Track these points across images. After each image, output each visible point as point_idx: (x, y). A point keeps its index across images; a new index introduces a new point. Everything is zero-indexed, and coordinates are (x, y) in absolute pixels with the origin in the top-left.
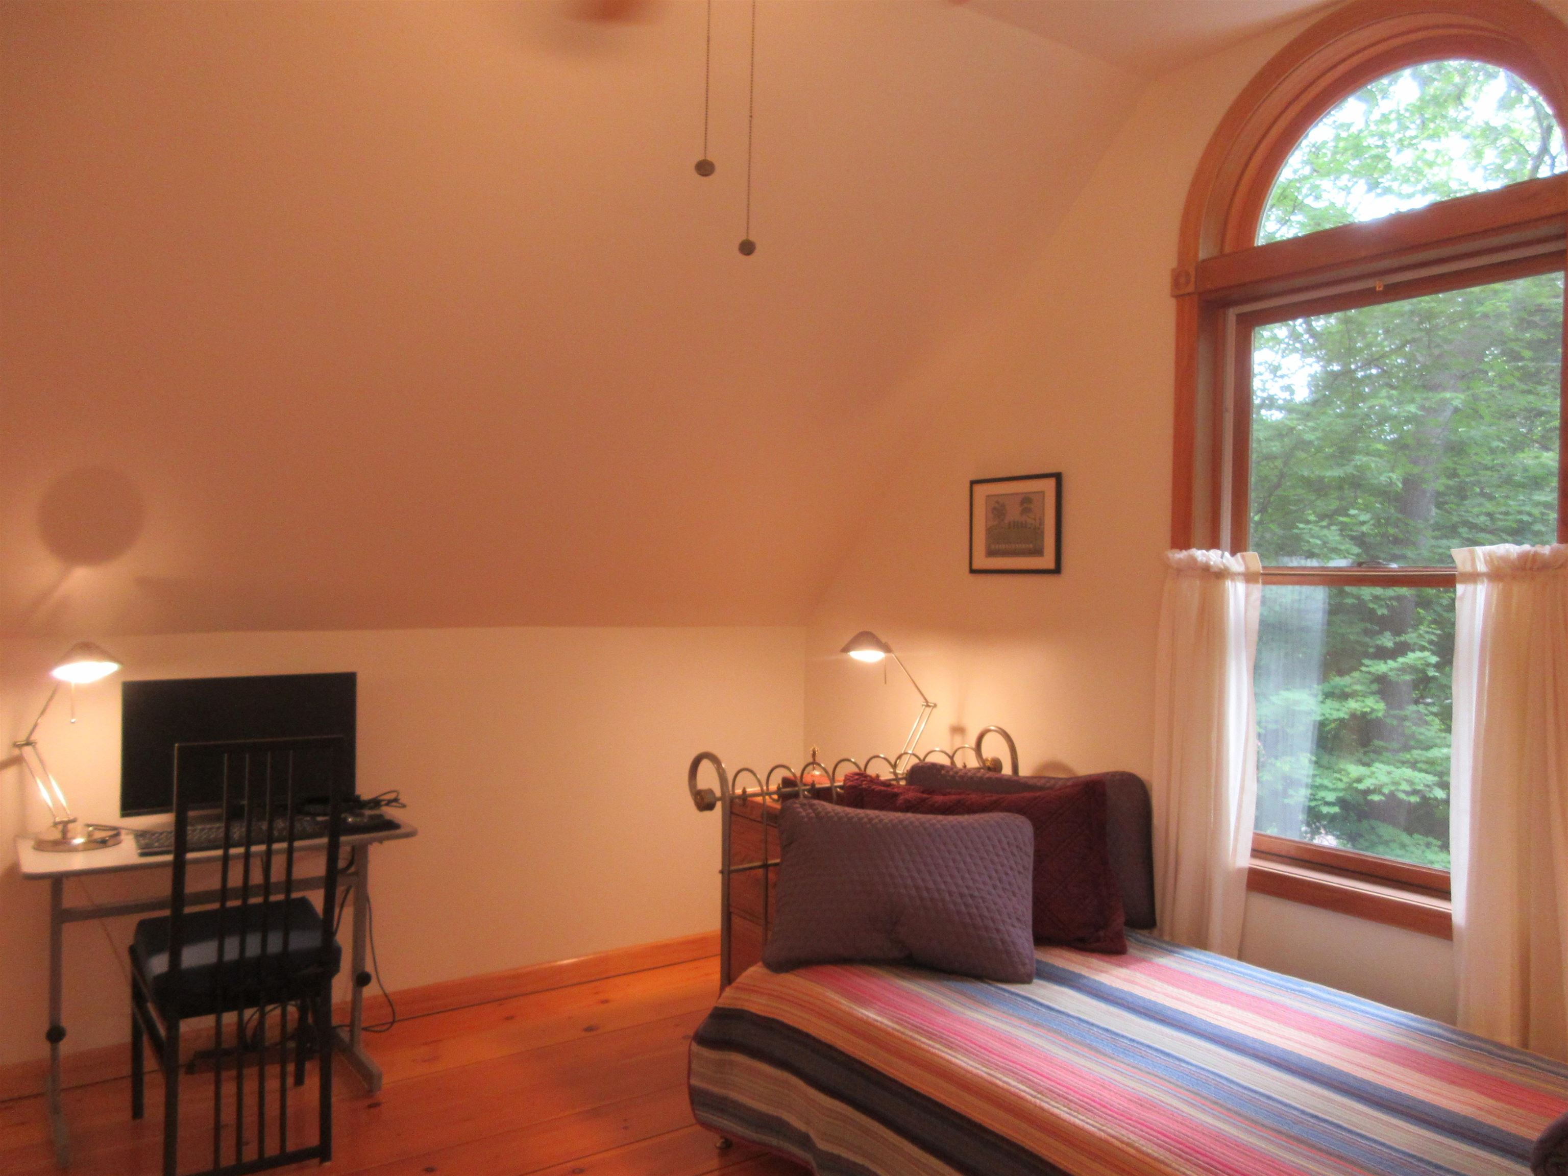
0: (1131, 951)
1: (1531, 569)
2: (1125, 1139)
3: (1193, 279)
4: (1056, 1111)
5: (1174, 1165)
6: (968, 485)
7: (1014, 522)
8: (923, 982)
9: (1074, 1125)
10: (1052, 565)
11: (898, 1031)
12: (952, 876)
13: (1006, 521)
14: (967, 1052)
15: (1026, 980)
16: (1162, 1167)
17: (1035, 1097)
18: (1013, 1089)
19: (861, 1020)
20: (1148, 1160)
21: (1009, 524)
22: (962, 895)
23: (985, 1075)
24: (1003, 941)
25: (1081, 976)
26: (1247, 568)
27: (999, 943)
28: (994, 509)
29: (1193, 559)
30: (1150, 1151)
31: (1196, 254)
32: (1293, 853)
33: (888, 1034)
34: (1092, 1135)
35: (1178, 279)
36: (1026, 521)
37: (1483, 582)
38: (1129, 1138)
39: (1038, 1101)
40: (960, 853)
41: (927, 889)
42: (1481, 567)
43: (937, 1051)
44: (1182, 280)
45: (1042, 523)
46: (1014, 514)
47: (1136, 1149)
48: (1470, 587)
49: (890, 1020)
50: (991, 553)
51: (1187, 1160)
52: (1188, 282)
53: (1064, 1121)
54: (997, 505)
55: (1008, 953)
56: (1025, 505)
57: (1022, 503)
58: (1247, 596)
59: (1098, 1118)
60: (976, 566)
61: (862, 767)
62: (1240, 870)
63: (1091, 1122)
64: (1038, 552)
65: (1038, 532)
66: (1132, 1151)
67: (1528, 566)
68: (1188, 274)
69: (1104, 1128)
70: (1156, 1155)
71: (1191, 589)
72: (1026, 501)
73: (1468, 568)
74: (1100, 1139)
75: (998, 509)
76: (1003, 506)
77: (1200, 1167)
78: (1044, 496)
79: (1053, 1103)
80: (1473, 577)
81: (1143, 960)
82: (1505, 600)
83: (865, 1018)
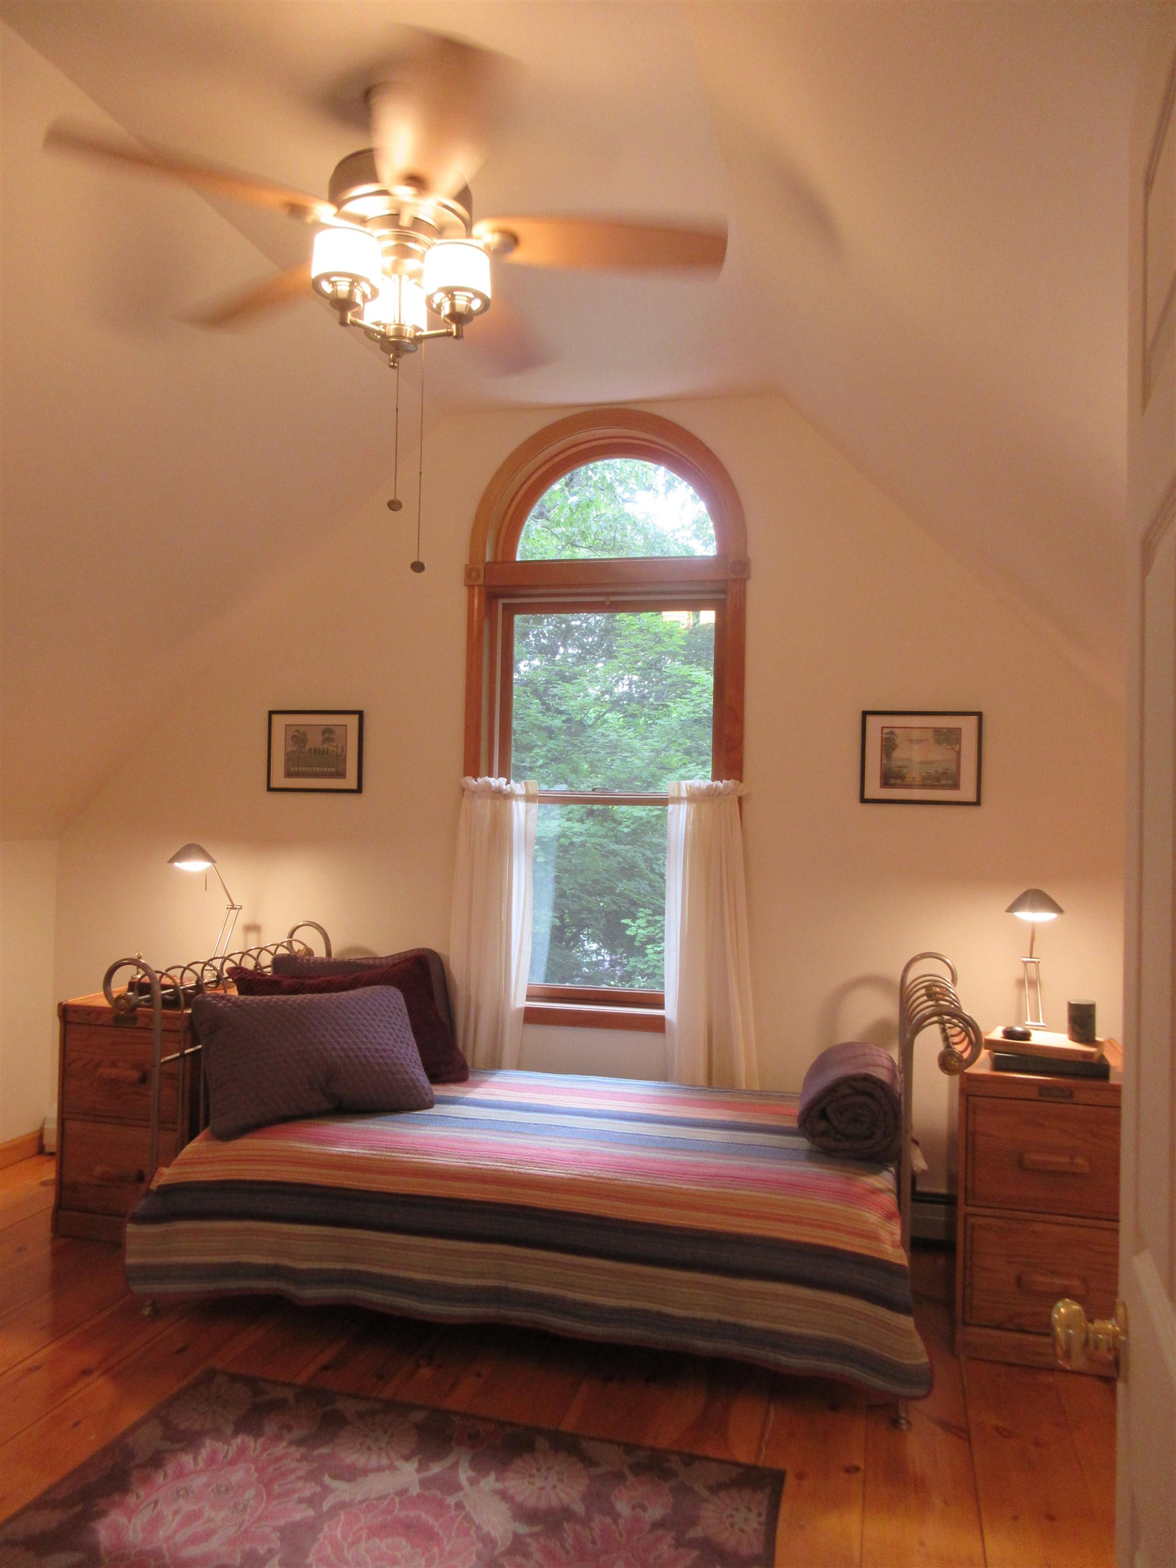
0: (471, 1078)
1: (712, 795)
2: (585, 1174)
3: (482, 575)
4: (531, 1172)
5: (623, 1179)
6: (266, 715)
7: (315, 749)
8: (361, 1121)
9: (548, 1176)
10: (354, 786)
11: (376, 1155)
12: (366, 1037)
13: (307, 748)
14: (442, 1154)
15: (429, 1105)
16: (616, 1182)
17: (511, 1167)
18: (493, 1167)
19: (338, 1155)
20: (606, 1181)
21: (310, 750)
22: (376, 1050)
23: (467, 1165)
24: (412, 1080)
25: (460, 1098)
26: (527, 791)
27: (410, 1082)
28: (294, 737)
29: (489, 785)
30: (605, 1176)
31: (484, 557)
32: (542, 994)
33: (368, 1159)
34: (562, 1178)
35: (470, 573)
36: (327, 749)
37: (684, 803)
38: (588, 1173)
39: (515, 1170)
40: (365, 1019)
41: (351, 1049)
42: (684, 794)
43: (419, 1160)
44: (474, 574)
45: (344, 749)
46: (315, 741)
47: (596, 1177)
48: (677, 806)
49: (362, 1149)
50: (289, 774)
51: (630, 1174)
52: (478, 577)
53: (540, 1175)
54: (296, 734)
55: (416, 1087)
56: (327, 735)
57: (323, 733)
58: (527, 812)
59: (561, 1168)
60: (274, 785)
61: (238, 963)
62: (519, 1010)
63: (559, 1171)
64: (341, 774)
65: (341, 758)
66: (593, 1180)
67: (712, 792)
68: (478, 571)
69: (569, 1172)
70: (610, 1177)
71: (484, 807)
72: (328, 732)
73: (675, 794)
74: (569, 1179)
75: (298, 737)
76: (304, 734)
77: (639, 1175)
78: (347, 729)
79: (527, 1168)
80: (678, 800)
81: (483, 1082)
82: (698, 812)
83: (340, 1153)
